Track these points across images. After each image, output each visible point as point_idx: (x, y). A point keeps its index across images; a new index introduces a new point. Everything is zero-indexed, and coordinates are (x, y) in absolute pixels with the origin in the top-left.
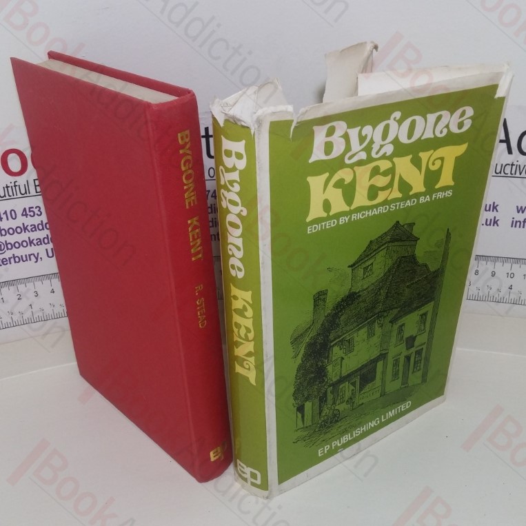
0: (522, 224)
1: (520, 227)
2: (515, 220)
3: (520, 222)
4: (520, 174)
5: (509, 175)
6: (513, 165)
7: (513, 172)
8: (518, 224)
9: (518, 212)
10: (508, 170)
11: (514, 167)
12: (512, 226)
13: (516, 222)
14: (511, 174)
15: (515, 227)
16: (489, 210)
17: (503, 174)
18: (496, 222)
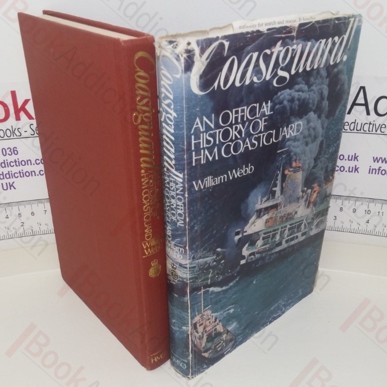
0: (377, 171)
1: (375, 174)
2: (371, 168)
3: (375, 169)
4: (376, 131)
5: (367, 132)
7: (371, 130)
8: (374, 171)
9: (374, 162)
11: (371, 126)
12: (369, 173)
13: (373, 169)
15: (372, 173)
16: (351, 160)
17: (362, 131)
18: (356, 170)
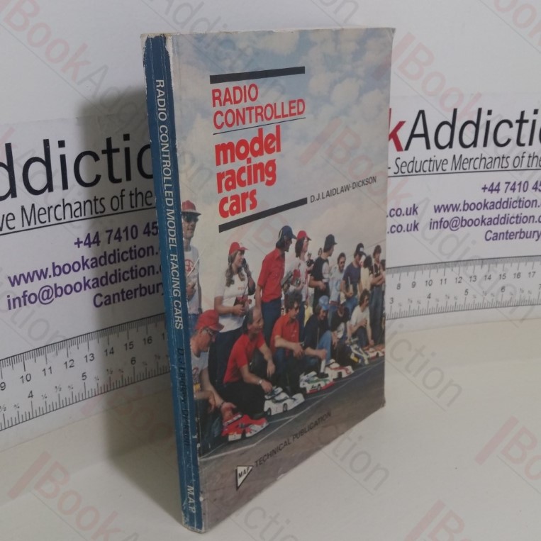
6: (431, 161)
10: (426, 167)
14: (430, 171)
